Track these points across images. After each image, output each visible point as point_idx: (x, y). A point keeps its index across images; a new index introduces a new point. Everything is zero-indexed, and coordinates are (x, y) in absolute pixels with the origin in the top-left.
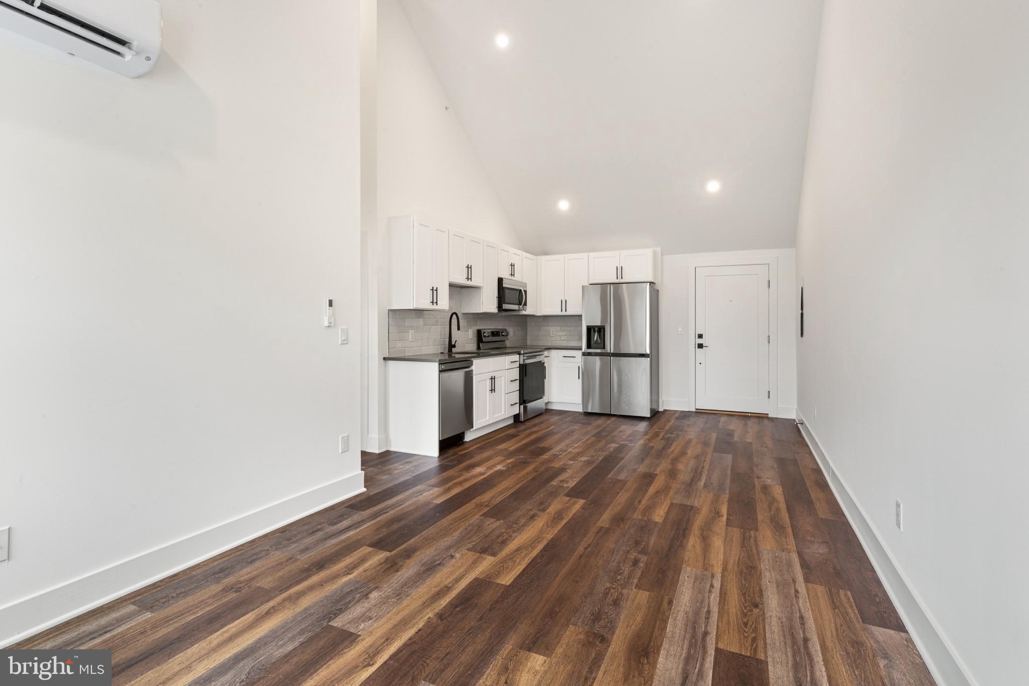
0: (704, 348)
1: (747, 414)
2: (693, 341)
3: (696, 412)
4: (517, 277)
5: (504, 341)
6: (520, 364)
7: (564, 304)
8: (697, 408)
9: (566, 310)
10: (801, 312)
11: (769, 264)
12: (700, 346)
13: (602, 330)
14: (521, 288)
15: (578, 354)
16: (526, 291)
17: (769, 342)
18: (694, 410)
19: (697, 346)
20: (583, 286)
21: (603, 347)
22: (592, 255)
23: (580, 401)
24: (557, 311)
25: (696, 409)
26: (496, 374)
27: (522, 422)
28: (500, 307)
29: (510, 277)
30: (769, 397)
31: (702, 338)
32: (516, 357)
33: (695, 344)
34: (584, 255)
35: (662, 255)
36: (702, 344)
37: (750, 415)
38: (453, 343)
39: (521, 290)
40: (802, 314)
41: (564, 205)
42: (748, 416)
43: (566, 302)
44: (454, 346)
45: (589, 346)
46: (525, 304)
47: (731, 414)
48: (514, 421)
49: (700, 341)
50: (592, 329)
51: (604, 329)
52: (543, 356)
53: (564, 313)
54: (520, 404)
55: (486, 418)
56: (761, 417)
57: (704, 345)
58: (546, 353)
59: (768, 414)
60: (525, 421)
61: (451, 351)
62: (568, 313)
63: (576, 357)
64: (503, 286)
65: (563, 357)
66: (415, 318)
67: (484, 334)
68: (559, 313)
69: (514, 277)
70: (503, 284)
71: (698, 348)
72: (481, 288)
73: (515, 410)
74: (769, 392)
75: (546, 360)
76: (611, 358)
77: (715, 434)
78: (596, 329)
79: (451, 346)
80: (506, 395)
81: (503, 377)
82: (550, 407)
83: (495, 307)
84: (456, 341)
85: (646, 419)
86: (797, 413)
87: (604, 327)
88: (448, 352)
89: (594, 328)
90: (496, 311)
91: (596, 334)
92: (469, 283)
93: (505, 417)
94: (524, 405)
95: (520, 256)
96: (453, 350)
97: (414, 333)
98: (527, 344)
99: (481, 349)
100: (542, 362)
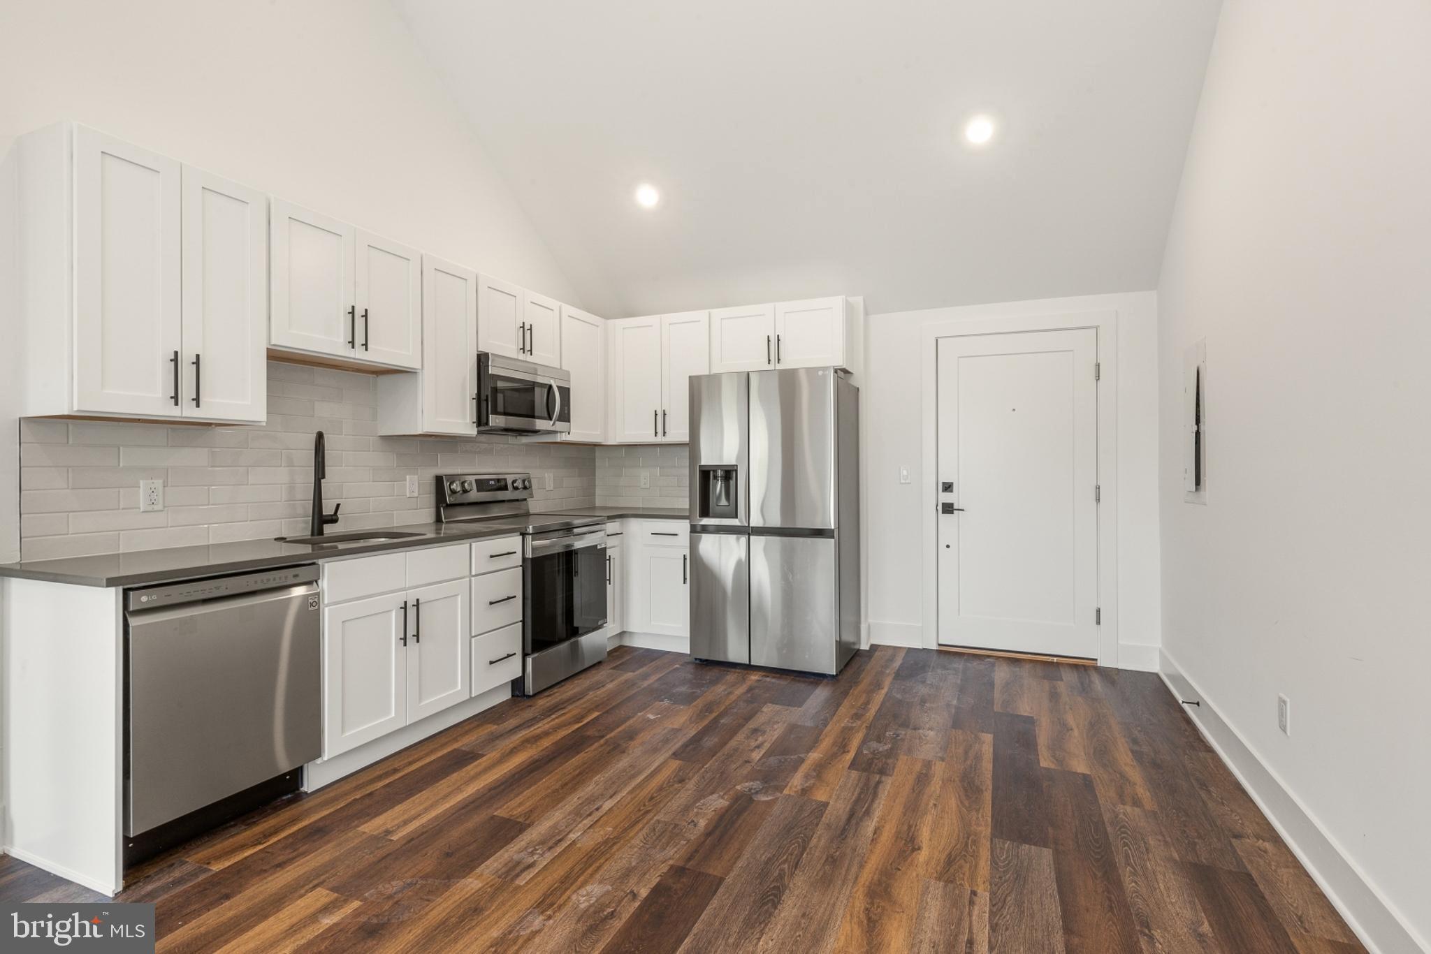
0: (955, 511)
1: (1050, 659)
2: (931, 498)
3: (939, 652)
4: (540, 356)
5: (525, 500)
6: (524, 559)
7: (660, 419)
8: (940, 643)
9: (664, 433)
10: (1195, 428)
11: (1097, 328)
12: (948, 508)
13: (733, 475)
14: (552, 382)
15: (683, 527)
16: (568, 389)
17: (1098, 500)
18: (935, 647)
19: (940, 508)
20: (690, 377)
21: (734, 516)
22: (718, 313)
23: (686, 633)
24: (645, 435)
25: (940, 645)
26: (423, 594)
27: (529, 697)
28: (481, 421)
29: (521, 356)
30: (1098, 622)
31: (952, 492)
32: (512, 542)
33: (937, 506)
34: (702, 315)
35: (867, 314)
36: (953, 504)
37: (1056, 660)
38: (328, 510)
39: (550, 387)
40: (1198, 434)
41: (647, 197)
42: (1052, 663)
43: (664, 414)
44: (333, 519)
45: (704, 510)
46: (565, 417)
47: (1015, 660)
48: (513, 696)
49: (946, 498)
50: (711, 472)
51: (736, 471)
52: (601, 534)
53: (660, 439)
54: (525, 655)
55: (389, 713)
56: (1083, 668)
57: (955, 507)
58: (612, 527)
59: (1096, 660)
60: (534, 695)
61: (321, 532)
62: (668, 439)
63: (676, 535)
64: (490, 372)
65: (652, 534)
66: (168, 444)
67: (454, 486)
68: (651, 439)
69: (531, 354)
70: (490, 367)
71: (943, 512)
72: (416, 373)
73: (513, 669)
74: (1098, 611)
75: (610, 542)
76: (751, 537)
77: (988, 738)
78: (719, 473)
79: (321, 520)
80: (473, 640)
81: (459, 597)
82: (627, 642)
83: (468, 421)
84: (338, 505)
85: (825, 681)
86: (1164, 660)
87: (735, 468)
88: (313, 534)
89: (715, 471)
90: (472, 431)
91: (720, 483)
92: (358, 355)
93: (468, 697)
94: (536, 655)
95: (553, 310)
96: (329, 529)
97: (164, 487)
98: (596, 502)
99: (443, 522)
100: (599, 547)
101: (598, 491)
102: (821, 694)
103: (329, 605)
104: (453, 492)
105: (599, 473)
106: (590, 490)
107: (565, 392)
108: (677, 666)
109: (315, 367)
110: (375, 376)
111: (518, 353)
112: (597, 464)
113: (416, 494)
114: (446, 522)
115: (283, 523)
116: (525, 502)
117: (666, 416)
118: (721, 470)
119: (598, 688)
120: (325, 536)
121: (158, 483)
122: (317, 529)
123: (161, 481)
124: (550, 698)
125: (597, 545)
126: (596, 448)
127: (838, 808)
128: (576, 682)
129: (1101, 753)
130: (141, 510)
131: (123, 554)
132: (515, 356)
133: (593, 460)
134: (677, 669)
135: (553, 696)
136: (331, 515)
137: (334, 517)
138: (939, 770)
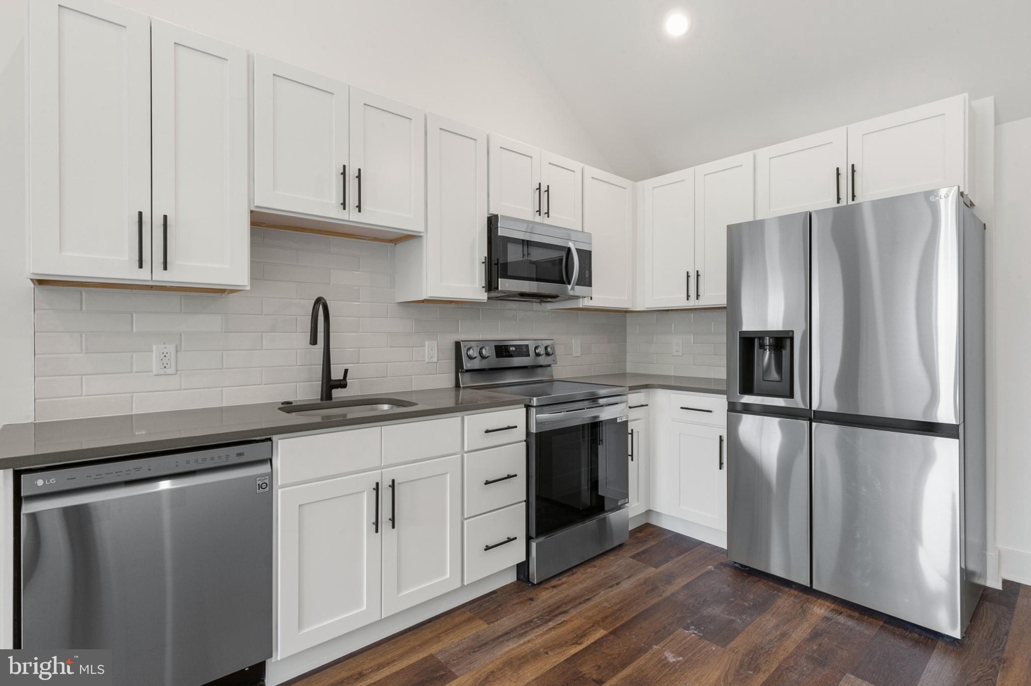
4: (558, 219)
5: (550, 365)
6: (528, 433)
7: (693, 282)
9: (698, 296)
13: (788, 342)
14: (571, 245)
15: (719, 403)
16: (589, 253)
21: (789, 395)
22: (764, 153)
24: (677, 299)
26: (402, 474)
27: (533, 585)
28: (491, 286)
29: (538, 219)
32: (516, 416)
34: (745, 158)
35: (997, 121)
38: (336, 375)
39: (569, 250)
41: (677, 24)
43: (698, 275)
44: (342, 384)
45: (745, 387)
46: (586, 280)
50: (756, 341)
51: (792, 339)
52: (621, 407)
53: (693, 303)
54: (529, 539)
58: (635, 398)
60: (540, 584)
61: (329, 397)
62: (704, 303)
63: (711, 412)
64: (499, 234)
65: (681, 408)
66: (181, 310)
67: (471, 352)
68: (682, 303)
69: (548, 217)
70: (499, 229)
72: (421, 236)
73: (516, 554)
75: (633, 414)
76: (814, 424)
78: (767, 341)
79: (330, 385)
80: (465, 522)
81: (448, 476)
82: (654, 522)
83: (477, 286)
84: (346, 371)
85: (940, 645)
87: (791, 334)
88: (322, 399)
89: (761, 339)
90: (483, 296)
91: (768, 353)
92: (351, 216)
93: (459, 585)
94: (541, 539)
95: (574, 172)
96: (337, 393)
97: (177, 351)
98: (626, 369)
99: (460, 388)
100: (619, 421)
101: (629, 358)
103: (283, 486)
104: (470, 358)
105: (630, 339)
106: (621, 356)
107: (586, 256)
108: (710, 567)
109: (331, 237)
110: (393, 244)
111: (534, 216)
112: (628, 331)
113: (435, 360)
114: (463, 387)
115: (298, 386)
116: (549, 368)
117: (701, 278)
118: (770, 338)
119: (611, 587)
120: (333, 401)
121: (171, 348)
122: (327, 395)
123: (174, 346)
124: (555, 591)
125: (616, 418)
126: (628, 315)
128: (589, 570)
130: (154, 374)
131: (136, 415)
132: (531, 219)
133: (624, 327)
134: (709, 573)
135: (559, 589)
136: (340, 380)
137: (342, 383)
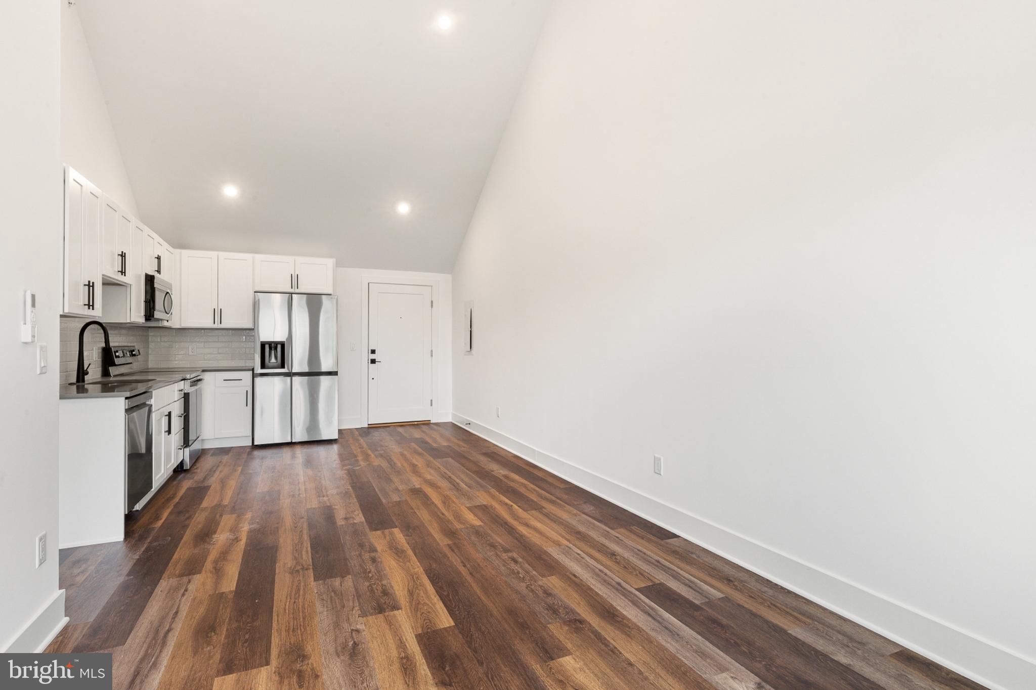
0: (376, 363)
1: (414, 423)
2: (366, 357)
3: (369, 428)
4: (164, 275)
6: (184, 393)
7: (218, 314)
8: (369, 423)
9: (220, 322)
10: (470, 329)
11: (432, 286)
12: (373, 361)
14: (167, 290)
15: (248, 375)
16: (171, 293)
17: (432, 356)
18: (367, 426)
19: (370, 361)
21: (282, 367)
22: (257, 256)
23: (248, 433)
24: (207, 322)
25: (369, 425)
26: (171, 408)
27: (185, 470)
29: (158, 275)
30: (431, 405)
31: (375, 353)
33: (368, 360)
34: (249, 256)
36: (375, 359)
37: (416, 423)
38: (84, 367)
39: (168, 293)
40: (471, 331)
41: (230, 191)
43: (221, 311)
44: (87, 372)
45: (263, 366)
46: (171, 309)
47: (401, 425)
48: (175, 471)
49: (373, 356)
50: (268, 345)
51: (283, 345)
53: (217, 326)
54: (185, 447)
56: (427, 423)
57: (376, 361)
59: (429, 420)
60: (189, 469)
61: (83, 380)
62: (223, 326)
63: (242, 379)
64: (154, 286)
65: (224, 380)
67: (117, 354)
68: (211, 325)
70: (154, 283)
71: (371, 363)
72: (127, 287)
73: (177, 457)
74: (431, 400)
76: (293, 378)
77: (413, 444)
80: (175, 436)
83: (142, 315)
85: (333, 442)
86: (454, 415)
87: (283, 343)
88: (78, 381)
89: (270, 344)
90: (143, 320)
92: (122, 279)
95: (166, 249)
98: (148, 366)
99: (111, 376)
101: (151, 358)
102: (335, 447)
103: (154, 412)
104: (118, 357)
105: (152, 346)
106: (147, 357)
107: (171, 296)
108: (248, 450)
111: (155, 273)
112: (150, 340)
113: (96, 359)
118: (274, 344)
122: (79, 378)
126: (149, 329)
127: (384, 464)
129: (449, 440)
133: (148, 337)
134: (251, 450)
138: (405, 452)
